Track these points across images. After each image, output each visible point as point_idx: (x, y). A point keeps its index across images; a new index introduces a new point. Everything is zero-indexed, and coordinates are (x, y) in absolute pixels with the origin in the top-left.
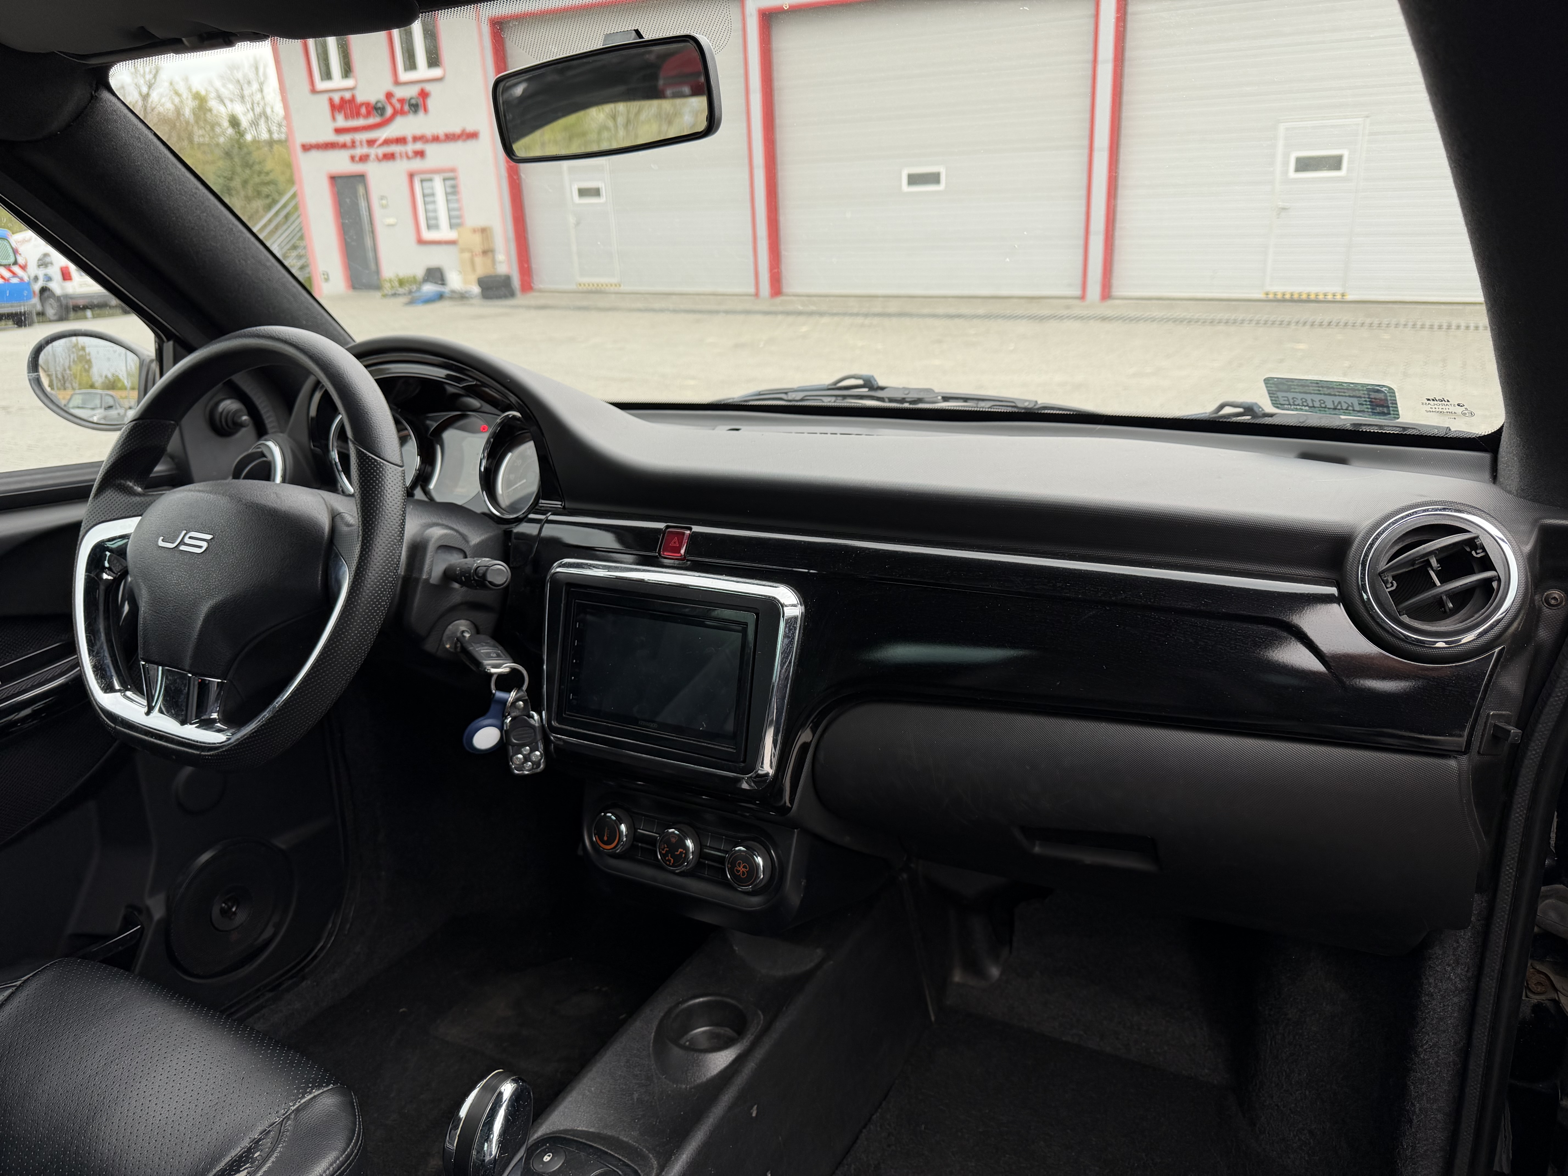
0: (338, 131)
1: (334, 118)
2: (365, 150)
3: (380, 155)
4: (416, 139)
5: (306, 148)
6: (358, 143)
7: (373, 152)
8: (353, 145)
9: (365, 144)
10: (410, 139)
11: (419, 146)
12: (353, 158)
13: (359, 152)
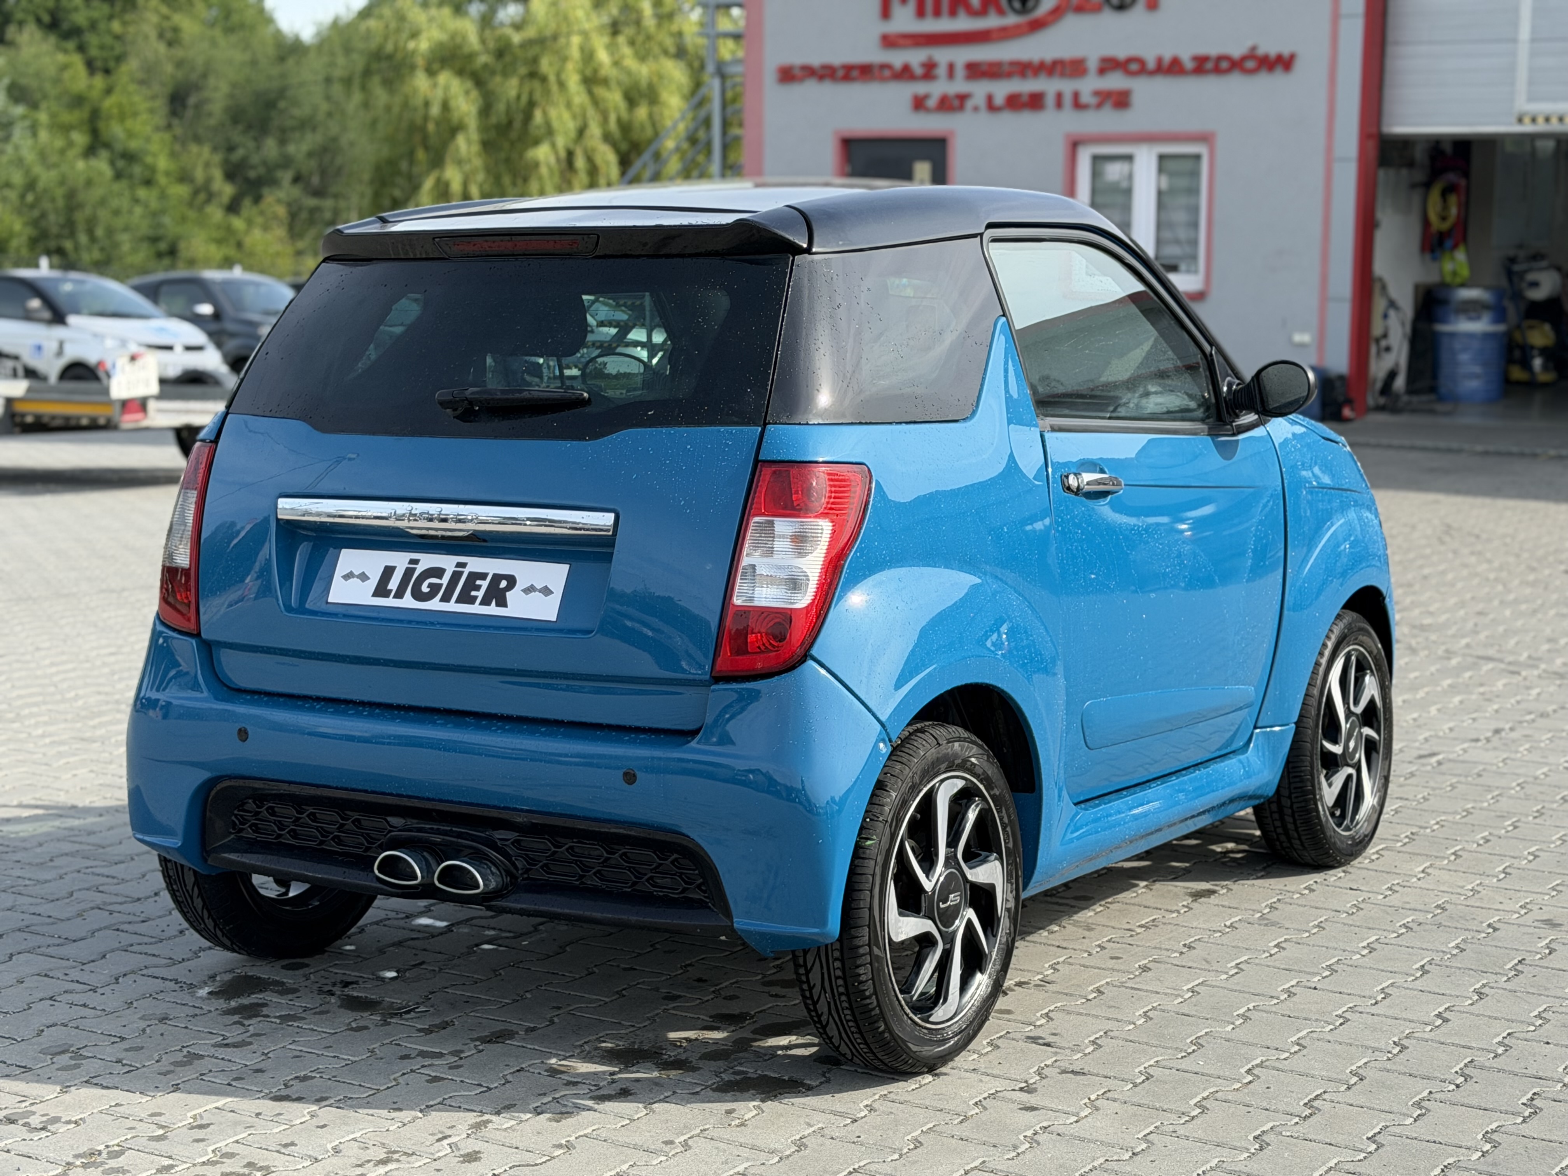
0: (889, 42)
1: (886, 12)
2: (960, 86)
3: (999, 99)
4: (1109, 65)
5: (787, 75)
6: (942, 71)
7: (980, 89)
8: (929, 71)
9: (960, 72)
10: (1093, 65)
11: (1115, 81)
12: (919, 104)
13: (937, 89)
